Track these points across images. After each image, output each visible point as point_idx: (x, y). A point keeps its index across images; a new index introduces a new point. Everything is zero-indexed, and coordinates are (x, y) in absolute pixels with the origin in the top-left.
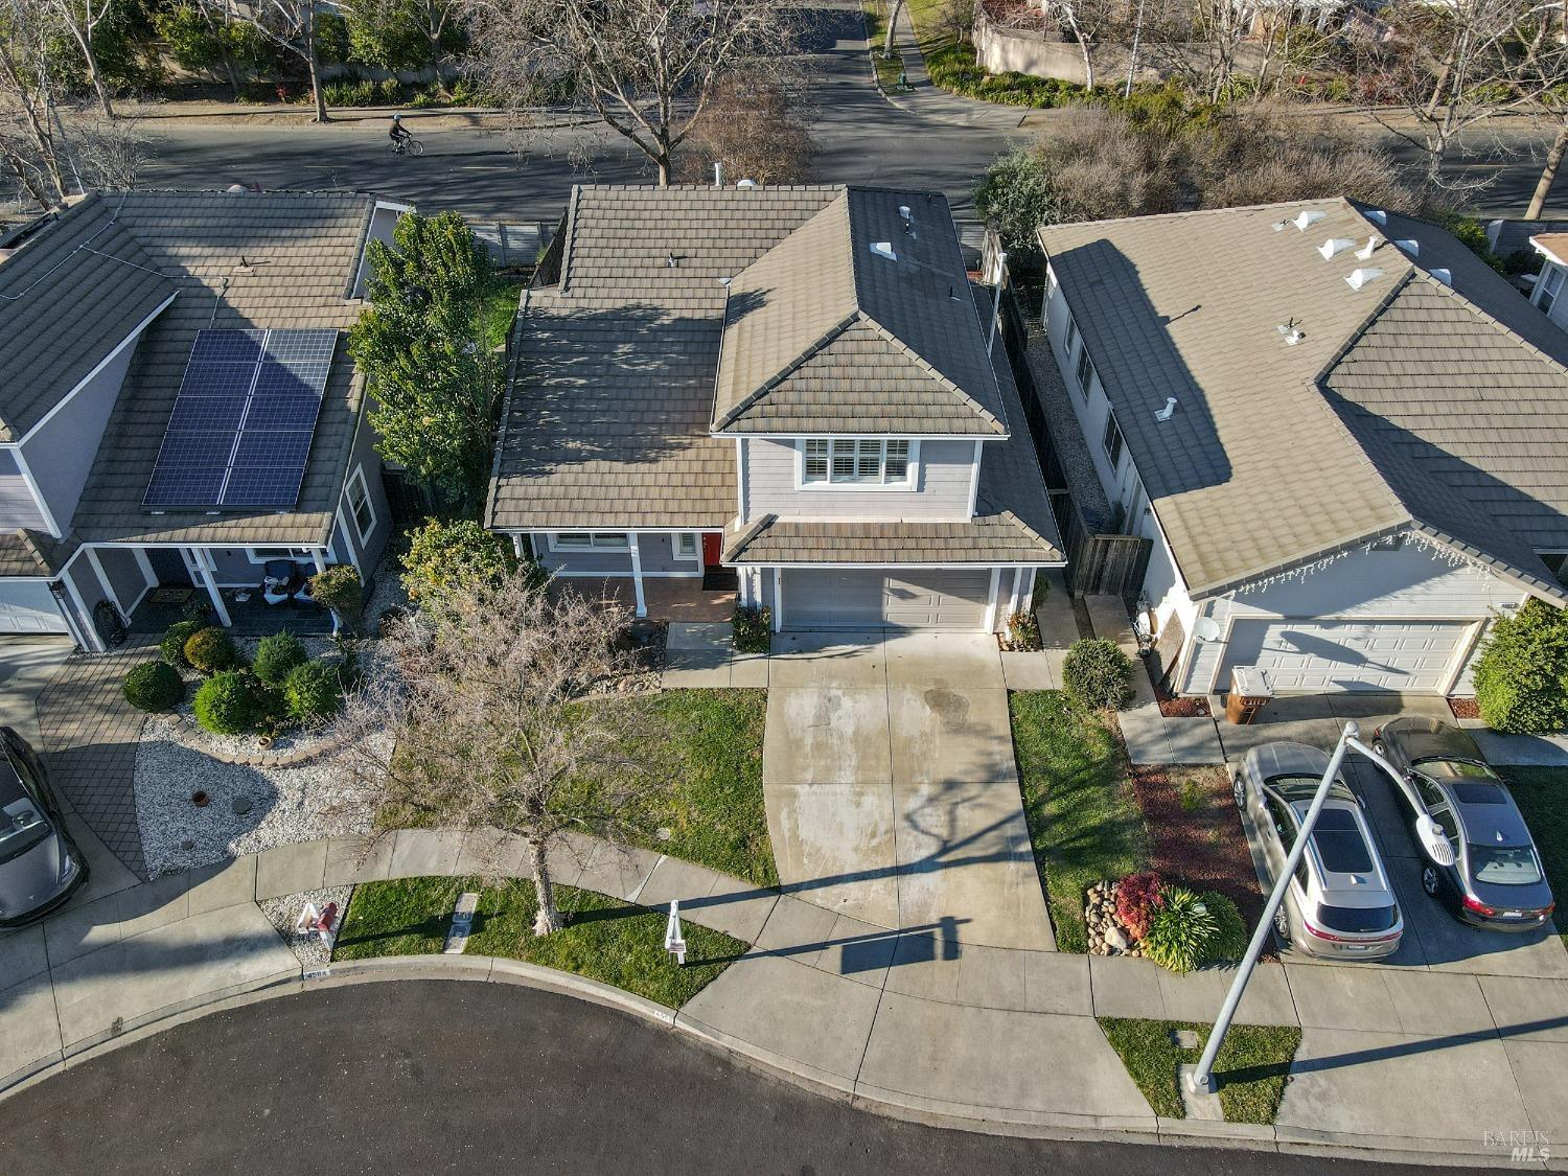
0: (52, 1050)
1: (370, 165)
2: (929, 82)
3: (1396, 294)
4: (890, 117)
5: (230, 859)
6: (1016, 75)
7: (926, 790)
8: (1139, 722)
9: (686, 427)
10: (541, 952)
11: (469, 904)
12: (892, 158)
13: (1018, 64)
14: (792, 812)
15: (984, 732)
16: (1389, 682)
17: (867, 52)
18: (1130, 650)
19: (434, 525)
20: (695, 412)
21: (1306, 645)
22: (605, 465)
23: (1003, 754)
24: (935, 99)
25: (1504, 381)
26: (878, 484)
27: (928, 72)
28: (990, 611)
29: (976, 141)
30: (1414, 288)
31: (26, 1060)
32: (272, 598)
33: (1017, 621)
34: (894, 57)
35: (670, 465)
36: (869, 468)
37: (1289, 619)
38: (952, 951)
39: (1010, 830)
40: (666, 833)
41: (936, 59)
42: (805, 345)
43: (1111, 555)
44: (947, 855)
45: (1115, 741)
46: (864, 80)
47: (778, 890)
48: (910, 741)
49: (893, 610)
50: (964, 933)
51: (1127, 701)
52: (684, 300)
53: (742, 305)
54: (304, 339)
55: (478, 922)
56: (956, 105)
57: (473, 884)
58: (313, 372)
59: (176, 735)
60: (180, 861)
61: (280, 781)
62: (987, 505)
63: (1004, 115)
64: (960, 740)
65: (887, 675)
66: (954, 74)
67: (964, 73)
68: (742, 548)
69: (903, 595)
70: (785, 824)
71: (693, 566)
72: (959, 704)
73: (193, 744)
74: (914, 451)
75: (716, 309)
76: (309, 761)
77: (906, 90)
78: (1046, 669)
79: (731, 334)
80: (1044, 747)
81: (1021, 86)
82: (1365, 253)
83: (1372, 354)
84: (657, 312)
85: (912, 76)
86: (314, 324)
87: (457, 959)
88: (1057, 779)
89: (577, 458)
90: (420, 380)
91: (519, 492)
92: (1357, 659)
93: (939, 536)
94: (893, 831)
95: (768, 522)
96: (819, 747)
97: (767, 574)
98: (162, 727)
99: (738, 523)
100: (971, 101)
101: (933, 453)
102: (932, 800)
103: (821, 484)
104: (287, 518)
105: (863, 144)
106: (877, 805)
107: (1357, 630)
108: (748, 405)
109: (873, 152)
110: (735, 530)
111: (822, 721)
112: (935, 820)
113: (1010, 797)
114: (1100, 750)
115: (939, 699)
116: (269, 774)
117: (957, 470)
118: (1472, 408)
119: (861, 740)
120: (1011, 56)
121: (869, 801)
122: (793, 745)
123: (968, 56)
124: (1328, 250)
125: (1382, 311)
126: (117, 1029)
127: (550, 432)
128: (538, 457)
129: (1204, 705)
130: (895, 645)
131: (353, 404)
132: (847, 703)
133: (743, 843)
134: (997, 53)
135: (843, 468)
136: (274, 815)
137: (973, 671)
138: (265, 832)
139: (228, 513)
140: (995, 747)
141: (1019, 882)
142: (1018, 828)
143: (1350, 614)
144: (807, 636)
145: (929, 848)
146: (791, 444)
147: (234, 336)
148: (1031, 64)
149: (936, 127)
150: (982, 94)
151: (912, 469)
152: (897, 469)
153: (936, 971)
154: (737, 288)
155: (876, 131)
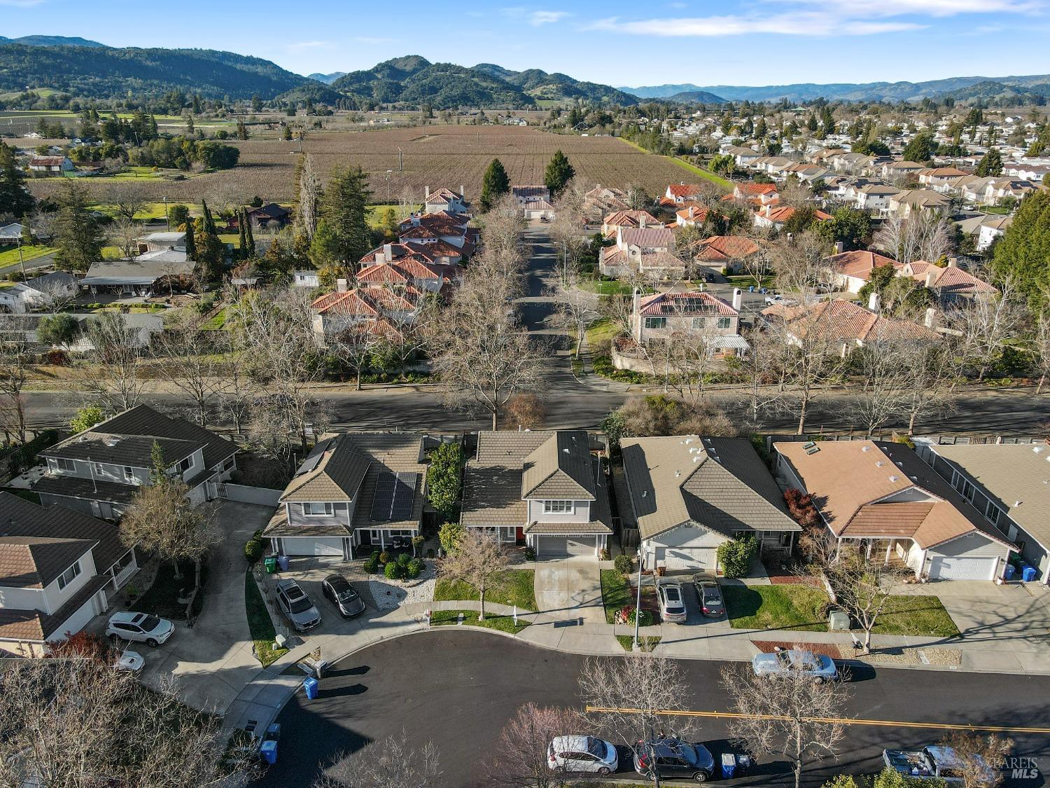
0: (368, 642)
1: (383, 409)
2: (593, 372)
3: (703, 464)
4: (577, 387)
5: (399, 607)
6: (627, 370)
7: (577, 592)
8: (635, 577)
9: (513, 499)
10: (481, 624)
11: (461, 615)
12: (577, 405)
13: (627, 366)
14: (542, 597)
15: (592, 579)
16: (701, 566)
17: (569, 356)
18: (634, 560)
19: (447, 524)
20: (516, 496)
21: (677, 555)
22: (491, 509)
23: (598, 584)
24: (596, 379)
25: (728, 487)
26: (564, 512)
27: (593, 367)
28: (596, 549)
29: (609, 398)
30: (708, 462)
31: (363, 643)
32: (396, 547)
33: (603, 551)
34: (580, 359)
35: (509, 509)
36: (561, 509)
37: (670, 547)
38: (582, 623)
39: (598, 600)
40: (509, 601)
41: (596, 362)
42: (545, 477)
43: (630, 534)
44: (582, 605)
45: (628, 581)
46: (568, 370)
47: (539, 613)
48: (573, 581)
49: (570, 549)
50: (584, 621)
51: (632, 571)
52: (511, 464)
53: (528, 466)
54: (409, 475)
55: (464, 619)
56: (602, 382)
57: (462, 611)
58: (411, 483)
59: (378, 580)
60: (387, 606)
61: (407, 590)
62: (592, 518)
63: (621, 387)
64: (586, 581)
65: (567, 566)
66: (603, 369)
67: (607, 368)
68: (529, 529)
69: (572, 545)
70: (540, 599)
71: (513, 539)
72: (587, 573)
73: (383, 582)
74: (573, 504)
75: (521, 467)
76: (414, 586)
77: (584, 375)
78: (610, 565)
79: (525, 474)
80: (609, 582)
81: (629, 375)
82: (699, 452)
83: (695, 480)
84: (505, 467)
85: (587, 368)
86: (409, 471)
87: (460, 626)
88: (611, 589)
89: (483, 507)
90: (446, 485)
91: (469, 516)
92: (691, 559)
93: (581, 527)
94: (568, 600)
95: (535, 523)
96: (549, 582)
97: (535, 536)
98: (373, 577)
99: (527, 523)
100: (609, 380)
101: (578, 504)
102: (578, 594)
103: (550, 513)
104: (408, 522)
105: (567, 399)
106: (564, 595)
107: (688, 550)
108: (531, 492)
109: (570, 403)
110: (526, 525)
111: (550, 576)
112: (580, 598)
113: (599, 593)
114: (623, 582)
115: (581, 571)
116: (404, 589)
117: (584, 509)
118: (720, 494)
119: (560, 581)
120: (624, 363)
121: (561, 594)
122: (542, 582)
123: (608, 361)
124: (691, 451)
125: (699, 468)
126: (382, 638)
127: (476, 501)
128: (472, 506)
129: (652, 572)
130: (570, 559)
131: (422, 493)
132: (556, 572)
133: (530, 603)
134: (620, 362)
135: (555, 509)
136: (408, 597)
137: (591, 565)
138: (406, 601)
139: (392, 521)
140: (596, 582)
141: (600, 611)
142: (601, 600)
143: (685, 545)
144: (546, 556)
145: (578, 604)
146: (541, 502)
147: (388, 476)
148: (632, 366)
149: (595, 391)
150: (613, 378)
151: (573, 508)
152: (569, 509)
153: (578, 627)
154: (526, 460)
155: (572, 393)
